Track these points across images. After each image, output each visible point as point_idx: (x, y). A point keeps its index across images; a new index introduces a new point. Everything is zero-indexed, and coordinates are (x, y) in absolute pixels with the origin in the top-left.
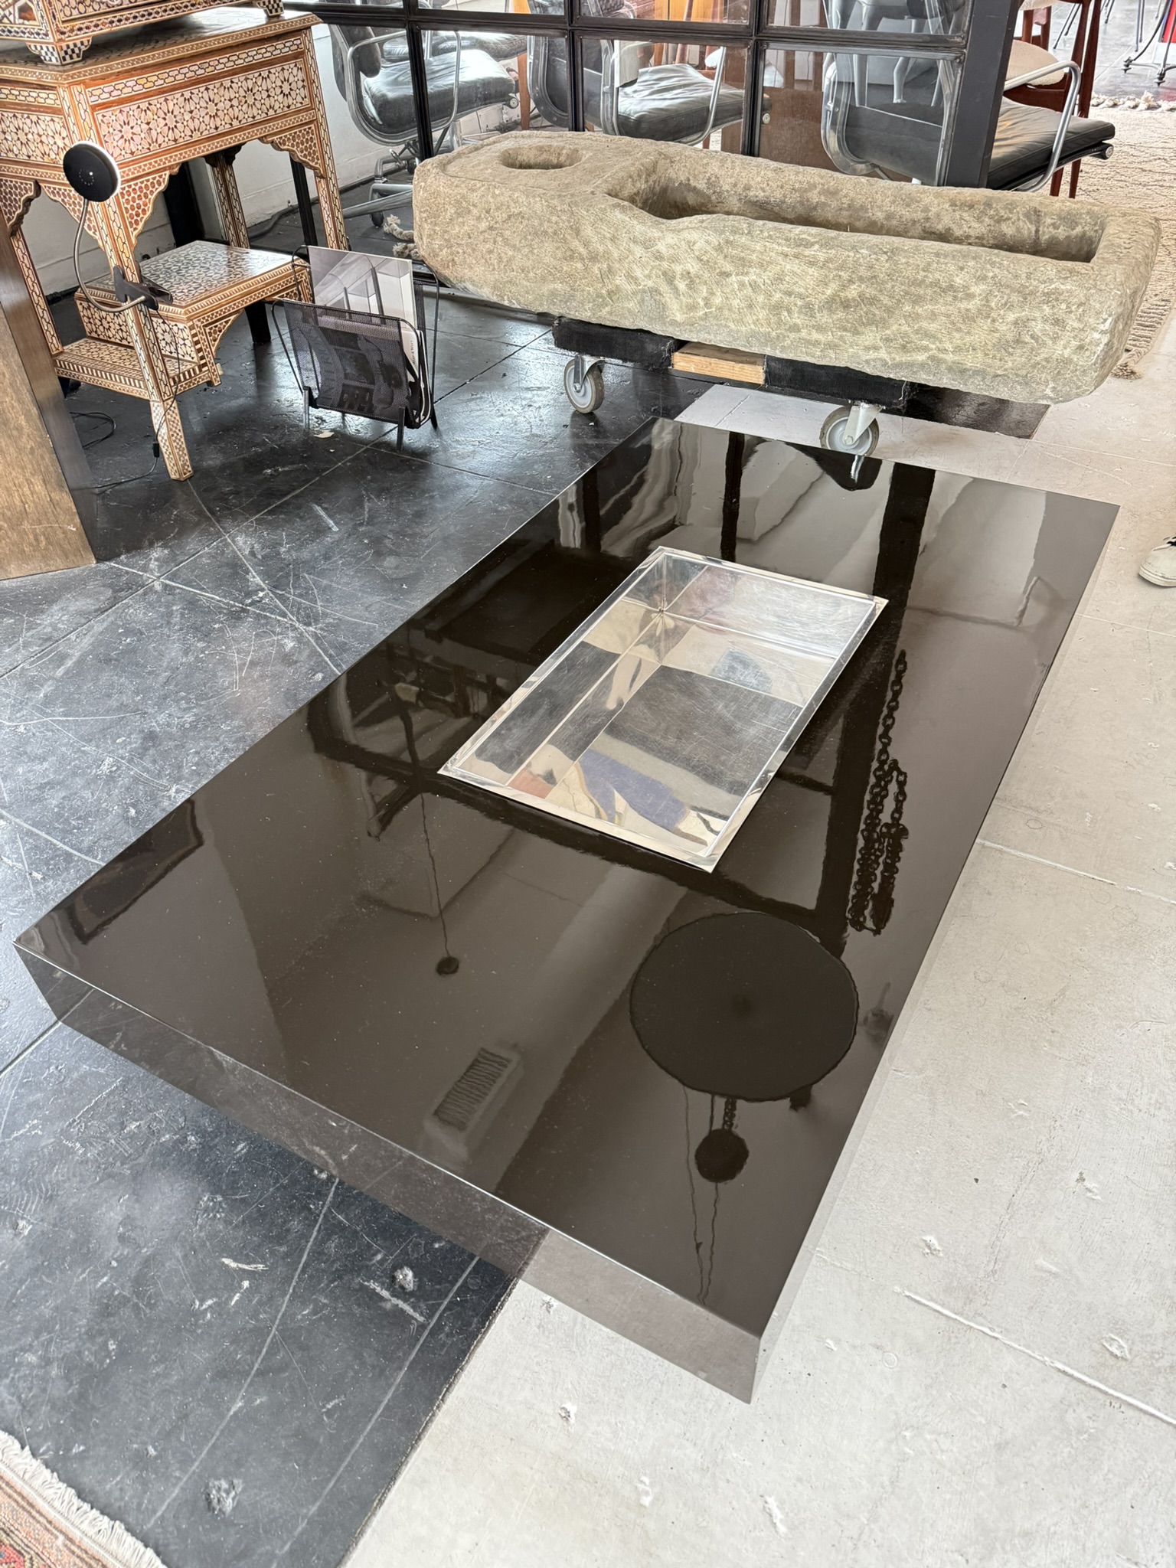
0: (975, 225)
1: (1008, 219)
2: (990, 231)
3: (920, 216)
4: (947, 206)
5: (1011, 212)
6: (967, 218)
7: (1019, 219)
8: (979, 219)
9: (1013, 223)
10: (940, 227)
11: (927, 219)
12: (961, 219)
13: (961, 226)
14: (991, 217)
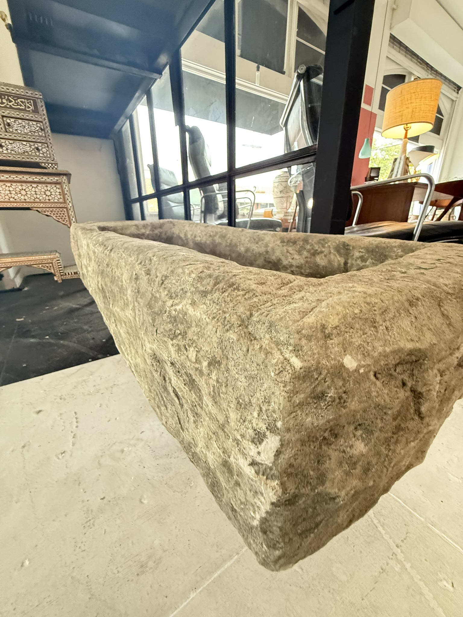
0: (297, 257)
1: (322, 252)
2: (307, 262)
3: (262, 250)
4: (278, 242)
5: (324, 247)
6: (292, 252)
7: (330, 253)
8: (299, 252)
9: (325, 256)
10: (274, 258)
11: (267, 252)
12: (288, 252)
13: (287, 258)
14: (308, 251)
